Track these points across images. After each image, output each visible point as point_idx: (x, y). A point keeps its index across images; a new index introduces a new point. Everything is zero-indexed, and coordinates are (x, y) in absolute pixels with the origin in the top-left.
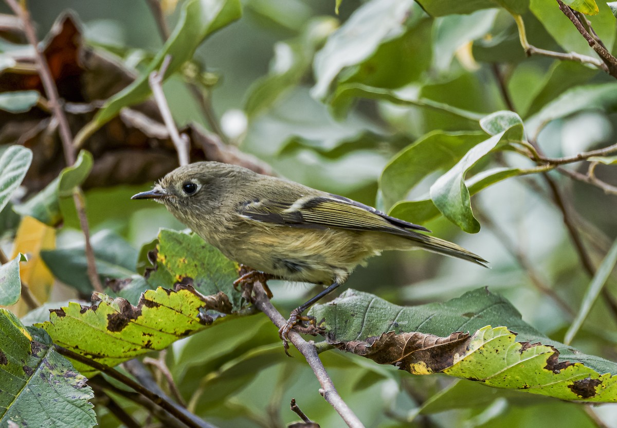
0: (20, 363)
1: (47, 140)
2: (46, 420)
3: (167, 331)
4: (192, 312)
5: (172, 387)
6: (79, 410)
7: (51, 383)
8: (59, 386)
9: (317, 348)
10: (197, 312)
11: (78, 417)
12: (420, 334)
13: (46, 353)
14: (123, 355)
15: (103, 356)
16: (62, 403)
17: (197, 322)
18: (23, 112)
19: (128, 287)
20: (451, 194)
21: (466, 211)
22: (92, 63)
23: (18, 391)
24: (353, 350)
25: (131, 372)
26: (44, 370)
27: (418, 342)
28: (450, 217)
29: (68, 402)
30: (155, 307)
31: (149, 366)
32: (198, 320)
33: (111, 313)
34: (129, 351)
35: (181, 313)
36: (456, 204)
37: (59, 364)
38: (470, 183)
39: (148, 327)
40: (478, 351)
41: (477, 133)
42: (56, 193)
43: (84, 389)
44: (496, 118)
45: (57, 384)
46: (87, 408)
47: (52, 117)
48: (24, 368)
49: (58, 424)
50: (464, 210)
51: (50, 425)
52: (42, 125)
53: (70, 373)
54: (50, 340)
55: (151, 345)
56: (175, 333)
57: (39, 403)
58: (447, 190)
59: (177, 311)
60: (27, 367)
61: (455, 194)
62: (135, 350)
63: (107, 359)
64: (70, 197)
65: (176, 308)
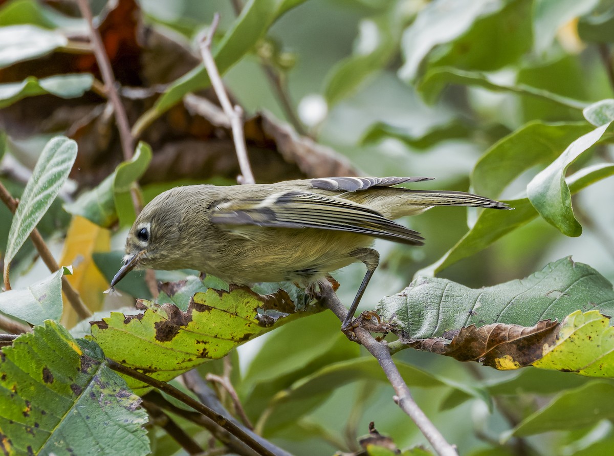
0: (68, 380)
1: (101, 128)
2: (94, 445)
3: (223, 337)
4: (249, 314)
5: (237, 407)
6: (131, 436)
7: (102, 404)
8: (110, 408)
9: (390, 349)
10: (254, 313)
11: (130, 444)
12: (503, 325)
13: (97, 369)
14: (177, 367)
15: (155, 370)
16: (112, 427)
17: (257, 324)
18: (76, 97)
19: (183, 290)
20: (550, 193)
21: (566, 211)
22: (152, 41)
23: (64, 413)
24: (430, 349)
25: (192, 390)
26: (94, 389)
27: (501, 335)
28: (549, 219)
29: (120, 426)
30: (206, 311)
31: (213, 382)
32: (257, 322)
33: (158, 321)
34: (183, 362)
35: (237, 315)
36: (556, 203)
37: (111, 382)
38: (571, 180)
39: (201, 334)
40: (568, 339)
41: (580, 124)
42: (111, 190)
43: (137, 411)
44: (601, 107)
45: (108, 404)
46: (140, 434)
47: (108, 103)
48: (72, 386)
49: (107, 451)
50: (564, 211)
51: (99, 452)
52: (96, 112)
53: (123, 392)
54: (103, 354)
55: (207, 353)
56: (233, 338)
57: (87, 426)
58: (545, 187)
59: (232, 314)
60: (76, 385)
61: (555, 191)
62: (190, 360)
63: (160, 372)
64: (128, 193)
65: (231, 311)
